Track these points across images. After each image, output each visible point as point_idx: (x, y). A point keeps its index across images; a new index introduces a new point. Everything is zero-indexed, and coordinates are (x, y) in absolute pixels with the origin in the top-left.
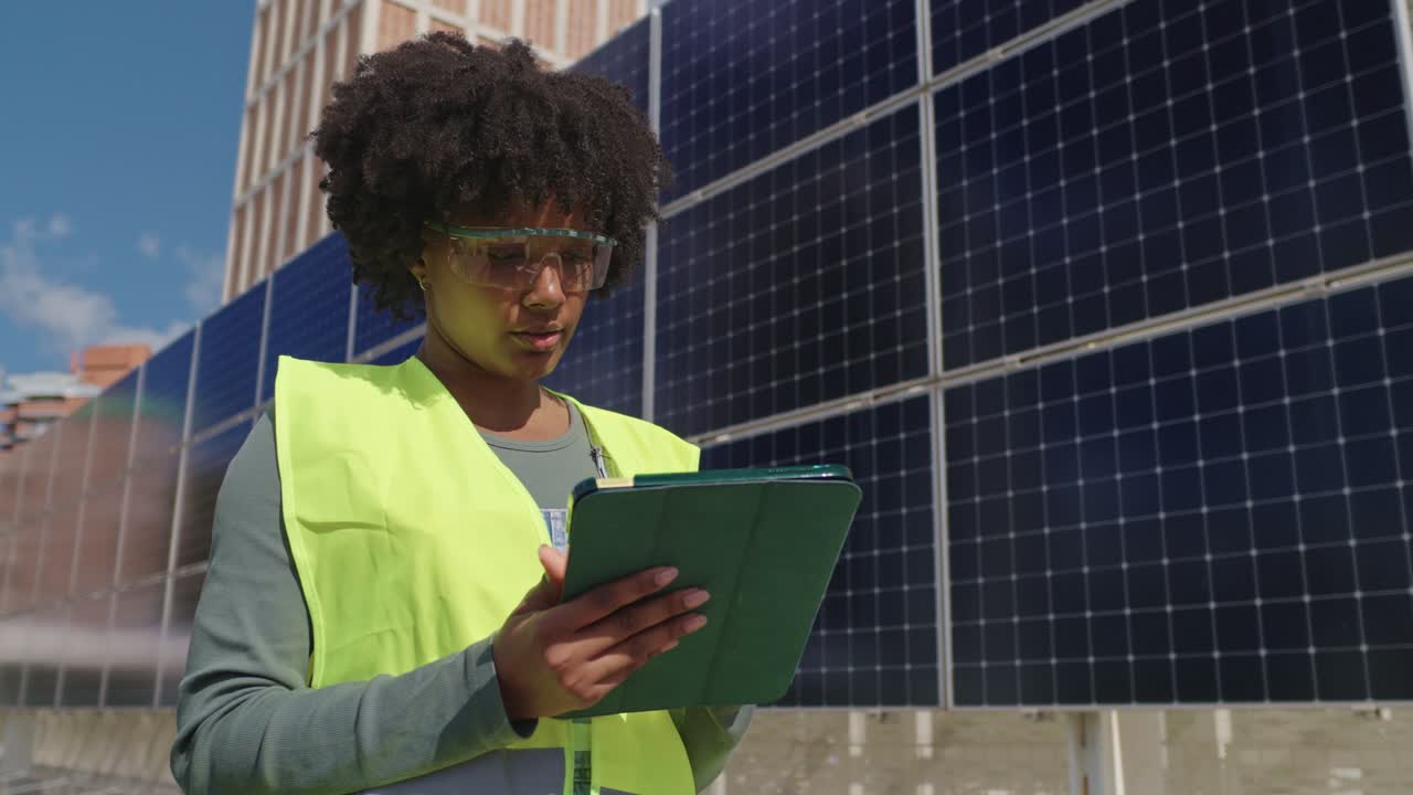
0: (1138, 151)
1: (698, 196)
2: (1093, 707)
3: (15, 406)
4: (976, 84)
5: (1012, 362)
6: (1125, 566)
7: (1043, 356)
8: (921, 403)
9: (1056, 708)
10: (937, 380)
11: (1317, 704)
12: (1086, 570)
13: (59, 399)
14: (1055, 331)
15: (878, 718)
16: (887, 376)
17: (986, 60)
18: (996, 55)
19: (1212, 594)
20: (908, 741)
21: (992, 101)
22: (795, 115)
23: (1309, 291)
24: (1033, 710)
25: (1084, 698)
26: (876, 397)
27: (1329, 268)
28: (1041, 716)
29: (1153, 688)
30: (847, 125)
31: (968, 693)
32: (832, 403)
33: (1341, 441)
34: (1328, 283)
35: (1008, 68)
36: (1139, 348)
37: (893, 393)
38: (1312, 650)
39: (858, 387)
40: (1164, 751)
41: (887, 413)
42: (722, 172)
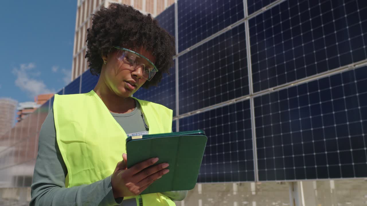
0: (303, 32)
1: (188, 50)
2: (295, 180)
3: (21, 111)
4: (259, 17)
5: (271, 90)
6: (302, 143)
7: (279, 88)
8: (248, 101)
9: (285, 181)
10: (252, 95)
11: (355, 178)
12: (292, 144)
13: (32, 108)
14: (282, 81)
15: (239, 185)
16: (238, 95)
17: (262, 11)
18: (264, 9)
19: (326, 149)
20: (249, 190)
21: (264, 21)
22: (213, 27)
23: (350, 68)
24: (279, 181)
25: (293, 178)
26: (236, 100)
27: (355, 61)
28: (281, 183)
29: (311, 175)
30: (226, 30)
31: (262, 178)
32: (225, 102)
33: (359, 108)
34: (354, 66)
35: (267, 13)
36: (304, 85)
37: (240, 99)
38: (353, 164)
39: (231, 98)
40: (316, 191)
41: (239, 105)
42: (194, 43)
